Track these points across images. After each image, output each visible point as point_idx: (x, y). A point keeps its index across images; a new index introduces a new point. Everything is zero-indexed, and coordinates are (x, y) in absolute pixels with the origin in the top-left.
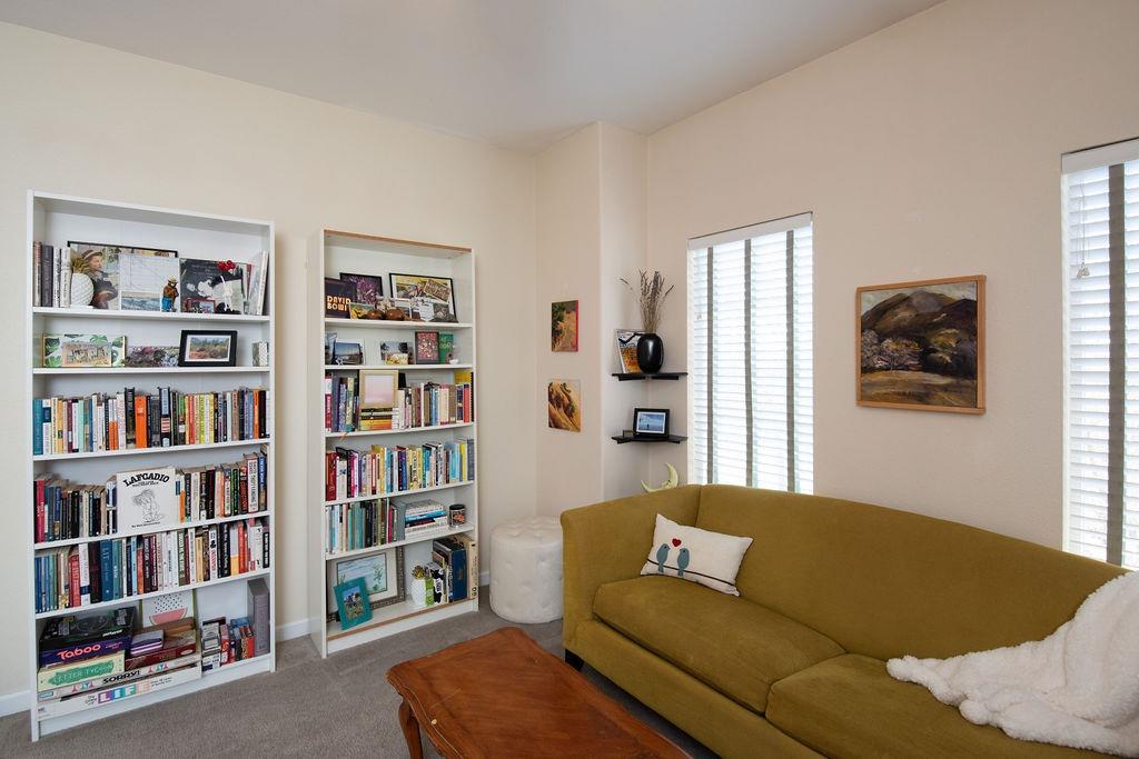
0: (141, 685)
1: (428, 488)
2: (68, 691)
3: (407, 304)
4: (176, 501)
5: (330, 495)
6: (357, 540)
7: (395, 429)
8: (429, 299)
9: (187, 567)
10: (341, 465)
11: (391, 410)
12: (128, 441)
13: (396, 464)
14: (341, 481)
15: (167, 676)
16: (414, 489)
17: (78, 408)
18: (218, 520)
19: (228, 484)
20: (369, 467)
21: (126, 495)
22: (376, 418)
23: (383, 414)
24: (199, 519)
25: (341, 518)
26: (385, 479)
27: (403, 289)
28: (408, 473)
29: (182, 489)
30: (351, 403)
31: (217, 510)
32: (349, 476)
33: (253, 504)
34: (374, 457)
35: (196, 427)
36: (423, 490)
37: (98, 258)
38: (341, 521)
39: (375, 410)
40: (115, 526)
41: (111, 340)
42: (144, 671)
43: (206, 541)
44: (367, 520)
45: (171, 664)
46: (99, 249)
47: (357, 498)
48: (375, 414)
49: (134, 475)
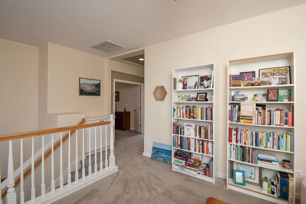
0: (187, 170)
1: (268, 149)
2: (177, 164)
3: (266, 79)
4: (194, 132)
5: (230, 141)
6: (239, 158)
7: (253, 124)
8: (277, 76)
9: (196, 148)
10: (234, 132)
11: (252, 117)
12: (186, 117)
13: (254, 137)
14: (234, 138)
15: (191, 170)
16: (262, 147)
17: (179, 109)
18: (202, 139)
19: (204, 131)
20: (243, 135)
21: (186, 128)
22: (246, 119)
23: (249, 119)
24: (198, 137)
25: (234, 149)
26: (249, 140)
27: (264, 74)
28: (259, 141)
29: (195, 129)
30: (237, 113)
31: (202, 136)
32: (236, 136)
33: (209, 137)
34: (245, 132)
35: (198, 115)
36: (265, 149)
37: (186, 79)
38: (234, 150)
39: (246, 117)
40: (184, 134)
41: (187, 96)
42: (188, 167)
43: (199, 143)
44: (243, 153)
45: (192, 168)
46: (186, 77)
47: (239, 144)
48: (245, 118)
49: (187, 124)
